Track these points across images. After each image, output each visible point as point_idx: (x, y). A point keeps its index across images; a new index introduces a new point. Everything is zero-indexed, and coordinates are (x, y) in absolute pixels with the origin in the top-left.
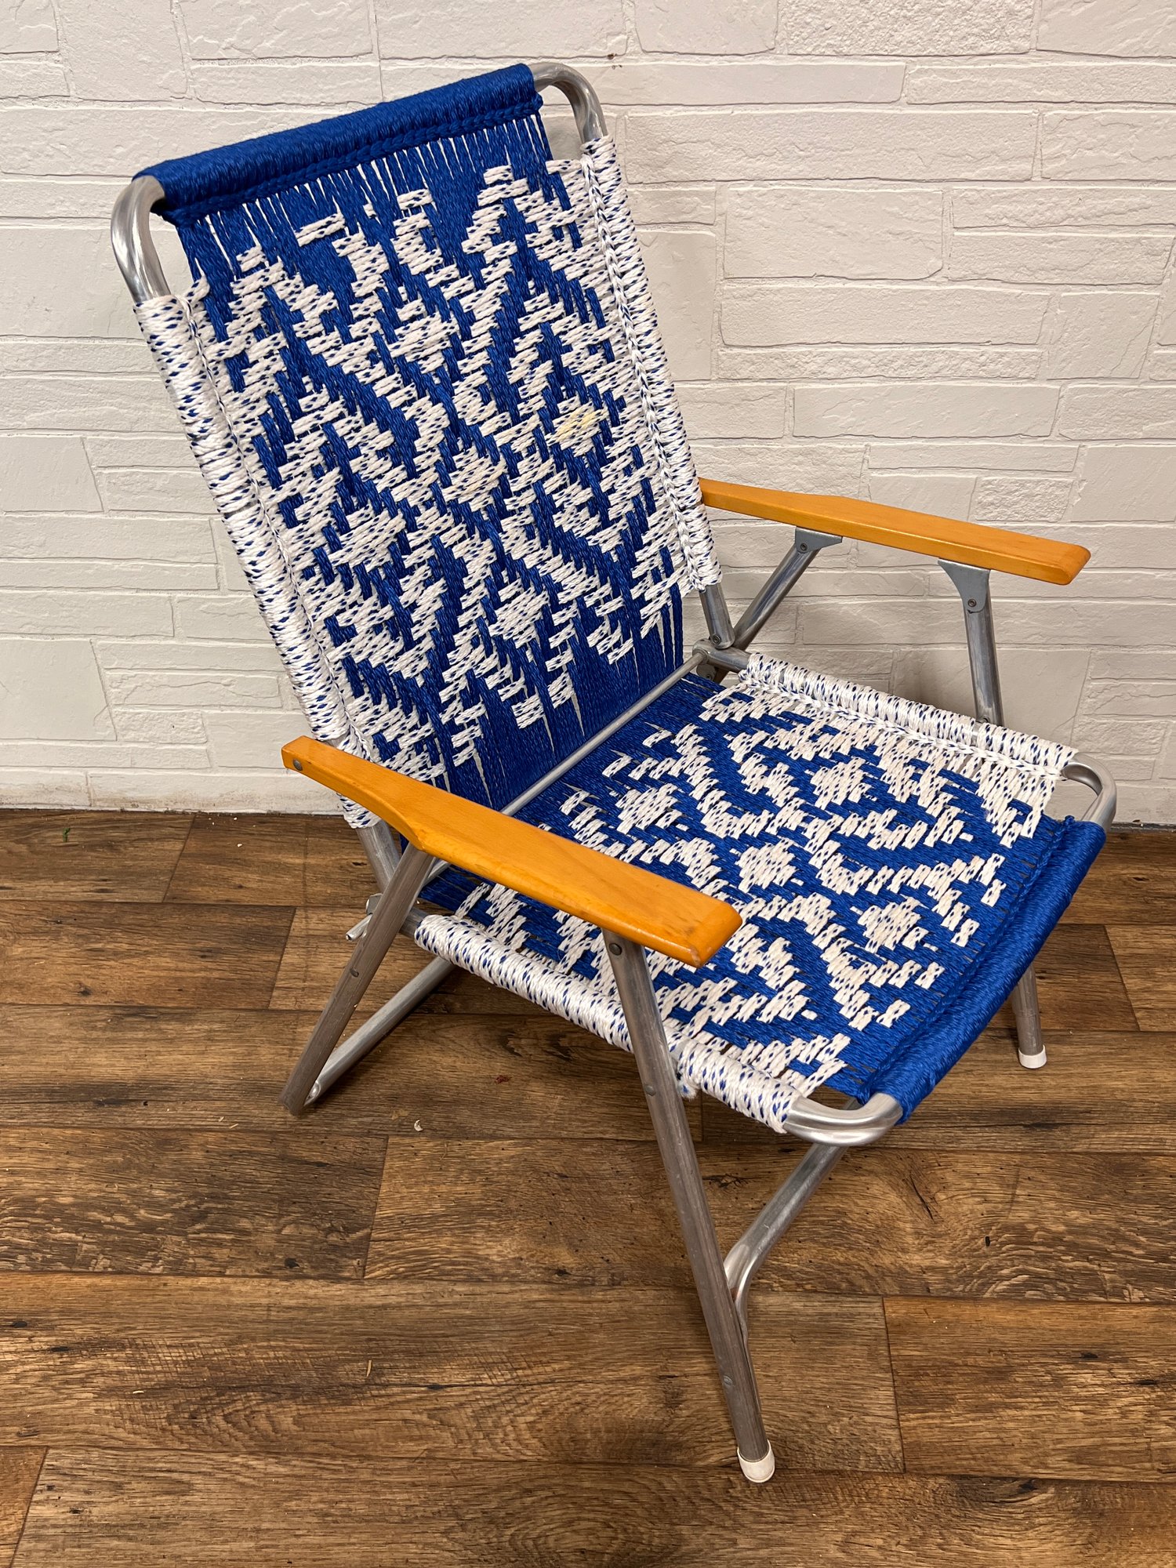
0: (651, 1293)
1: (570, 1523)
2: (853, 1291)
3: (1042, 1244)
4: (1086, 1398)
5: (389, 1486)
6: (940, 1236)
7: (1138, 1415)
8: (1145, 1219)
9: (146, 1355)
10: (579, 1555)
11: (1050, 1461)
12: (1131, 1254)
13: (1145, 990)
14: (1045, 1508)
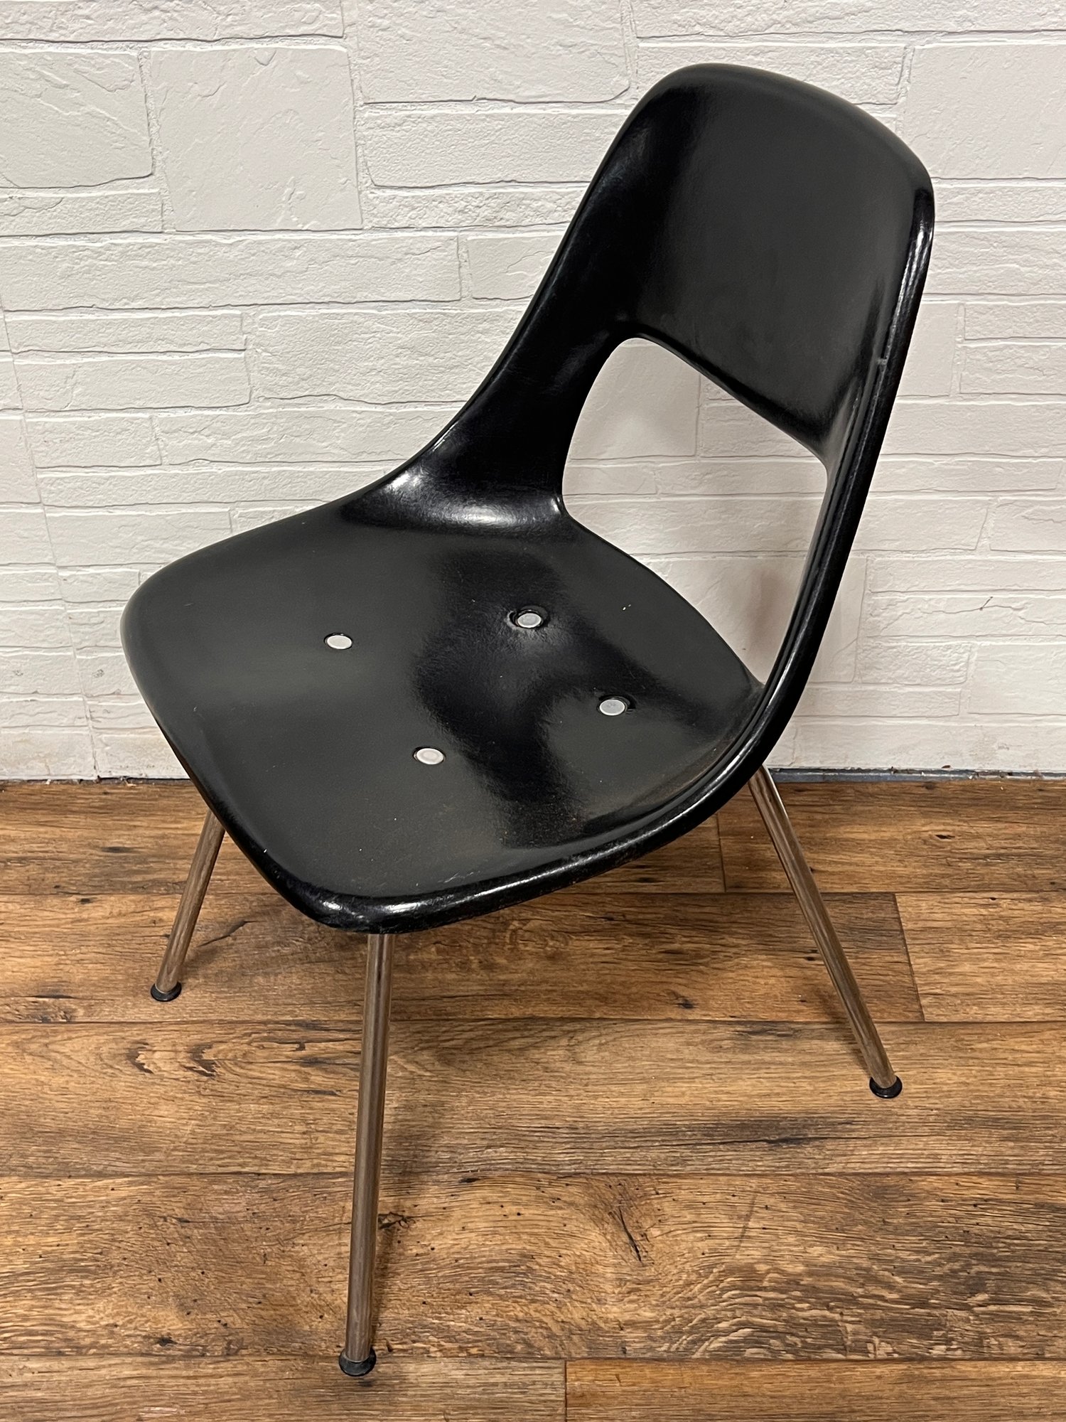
0: (273, 1363)
2: (531, 1354)
3: (774, 1290)
6: (648, 1282)
8: (903, 1255)
12: (882, 1298)
13: (937, 972)
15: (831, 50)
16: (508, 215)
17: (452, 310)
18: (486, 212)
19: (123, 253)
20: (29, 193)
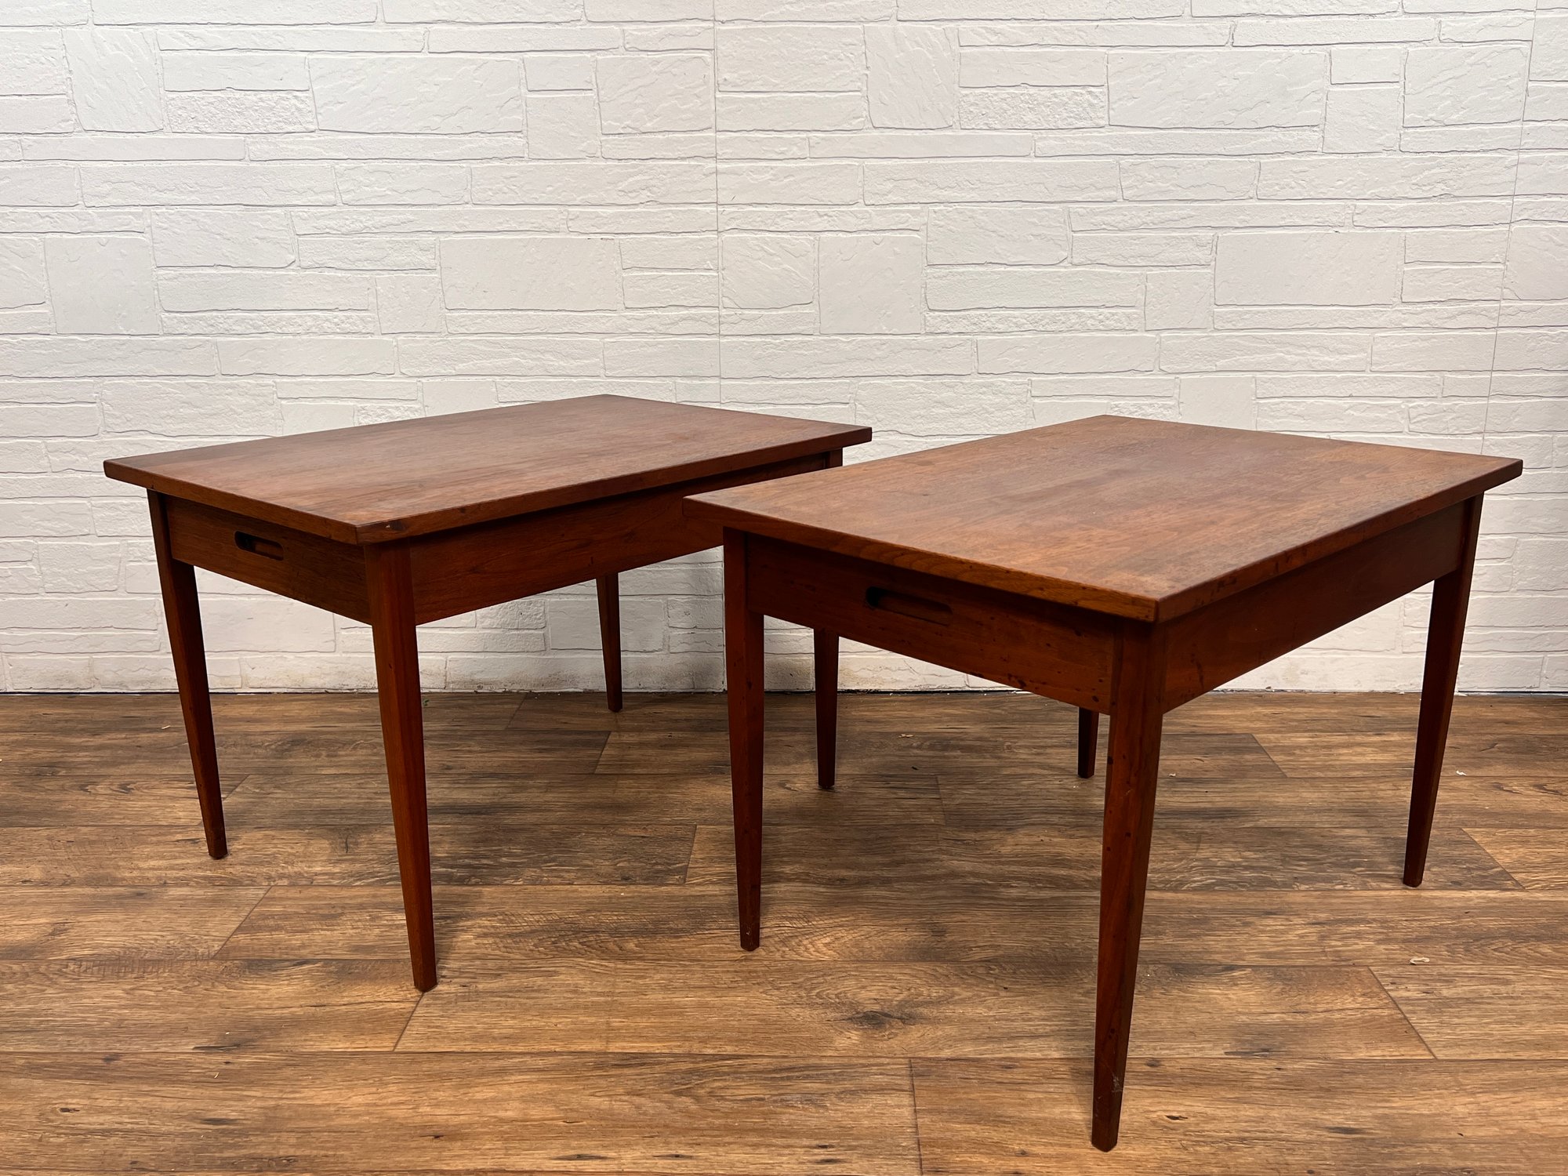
1: (863, 987)
3: (1225, 867)
4: (1269, 931)
5: (717, 972)
7: (1314, 938)
9: (514, 918)
10: (872, 1001)
11: (1247, 957)
13: (1289, 761)
14: (1248, 978)
15: (1174, 237)
16: (1000, 326)
17: (966, 380)
18: (988, 325)
19: (790, 346)
20: (746, 312)
